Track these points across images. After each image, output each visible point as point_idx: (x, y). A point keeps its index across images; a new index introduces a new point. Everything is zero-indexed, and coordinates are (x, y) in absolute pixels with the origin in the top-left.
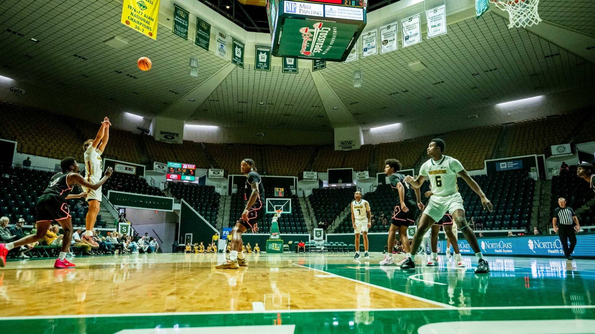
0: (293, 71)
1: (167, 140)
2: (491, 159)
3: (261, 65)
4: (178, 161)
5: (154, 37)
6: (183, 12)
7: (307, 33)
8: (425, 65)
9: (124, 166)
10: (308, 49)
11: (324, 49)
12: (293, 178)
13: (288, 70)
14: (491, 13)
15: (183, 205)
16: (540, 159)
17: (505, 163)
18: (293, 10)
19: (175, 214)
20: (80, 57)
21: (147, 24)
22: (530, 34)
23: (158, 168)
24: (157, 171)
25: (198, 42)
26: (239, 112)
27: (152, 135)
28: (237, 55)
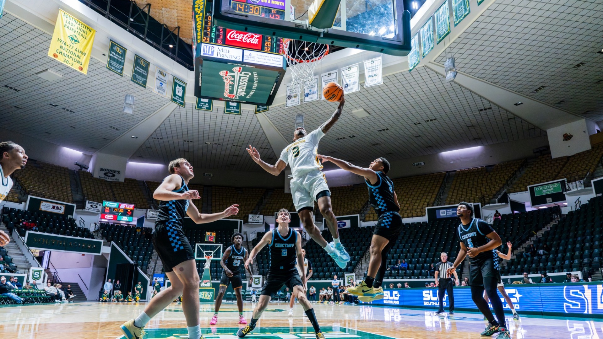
0: (236, 112)
1: (107, 177)
2: (433, 206)
3: (203, 105)
4: (115, 201)
5: (85, 72)
6: (120, 48)
7: (227, 77)
8: (368, 112)
9: (51, 205)
10: (231, 92)
11: (247, 93)
12: (238, 221)
13: (230, 111)
14: (425, 68)
15: (113, 248)
16: (477, 207)
17: (445, 211)
18: (210, 53)
19: (103, 257)
20: (11, 88)
21: (77, 59)
22: (463, 89)
23: (90, 207)
24: (89, 211)
25: (134, 79)
26: (185, 151)
27: (91, 172)
28: (177, 93)
